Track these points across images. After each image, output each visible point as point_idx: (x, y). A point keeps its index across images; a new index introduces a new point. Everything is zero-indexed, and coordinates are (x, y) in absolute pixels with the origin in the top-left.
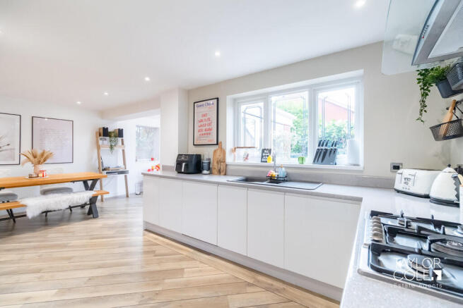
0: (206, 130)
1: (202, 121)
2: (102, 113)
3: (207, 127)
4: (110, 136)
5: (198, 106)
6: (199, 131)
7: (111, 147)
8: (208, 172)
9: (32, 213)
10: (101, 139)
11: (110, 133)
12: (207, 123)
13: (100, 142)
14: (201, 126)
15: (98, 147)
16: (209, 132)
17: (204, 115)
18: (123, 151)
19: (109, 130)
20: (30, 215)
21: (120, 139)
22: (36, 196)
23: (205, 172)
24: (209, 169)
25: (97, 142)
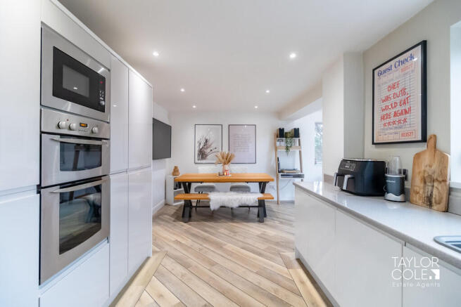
0: (395, 114)
1: (387, 98)
2: (279, 114)
3: (399, 108)
4: (286, 137)
5: (380, 74)
6: (383, 118)
7: (287, 148)
8: (399, 198)
9: (214, 206)
10: (278, 140)
11: (286, 133)
12: (398, 100)
13: (278, 143)
14: (387, 108)
15: (276, 149)
16: (402, 117)
17: (393, 87)
18: (300, 152)
19: (285, 131)
20: (212, 207)
21: (297, 139)
22: (226, 192)
23: (391, 196)
24: (402, 191)
25: (275, 144)
